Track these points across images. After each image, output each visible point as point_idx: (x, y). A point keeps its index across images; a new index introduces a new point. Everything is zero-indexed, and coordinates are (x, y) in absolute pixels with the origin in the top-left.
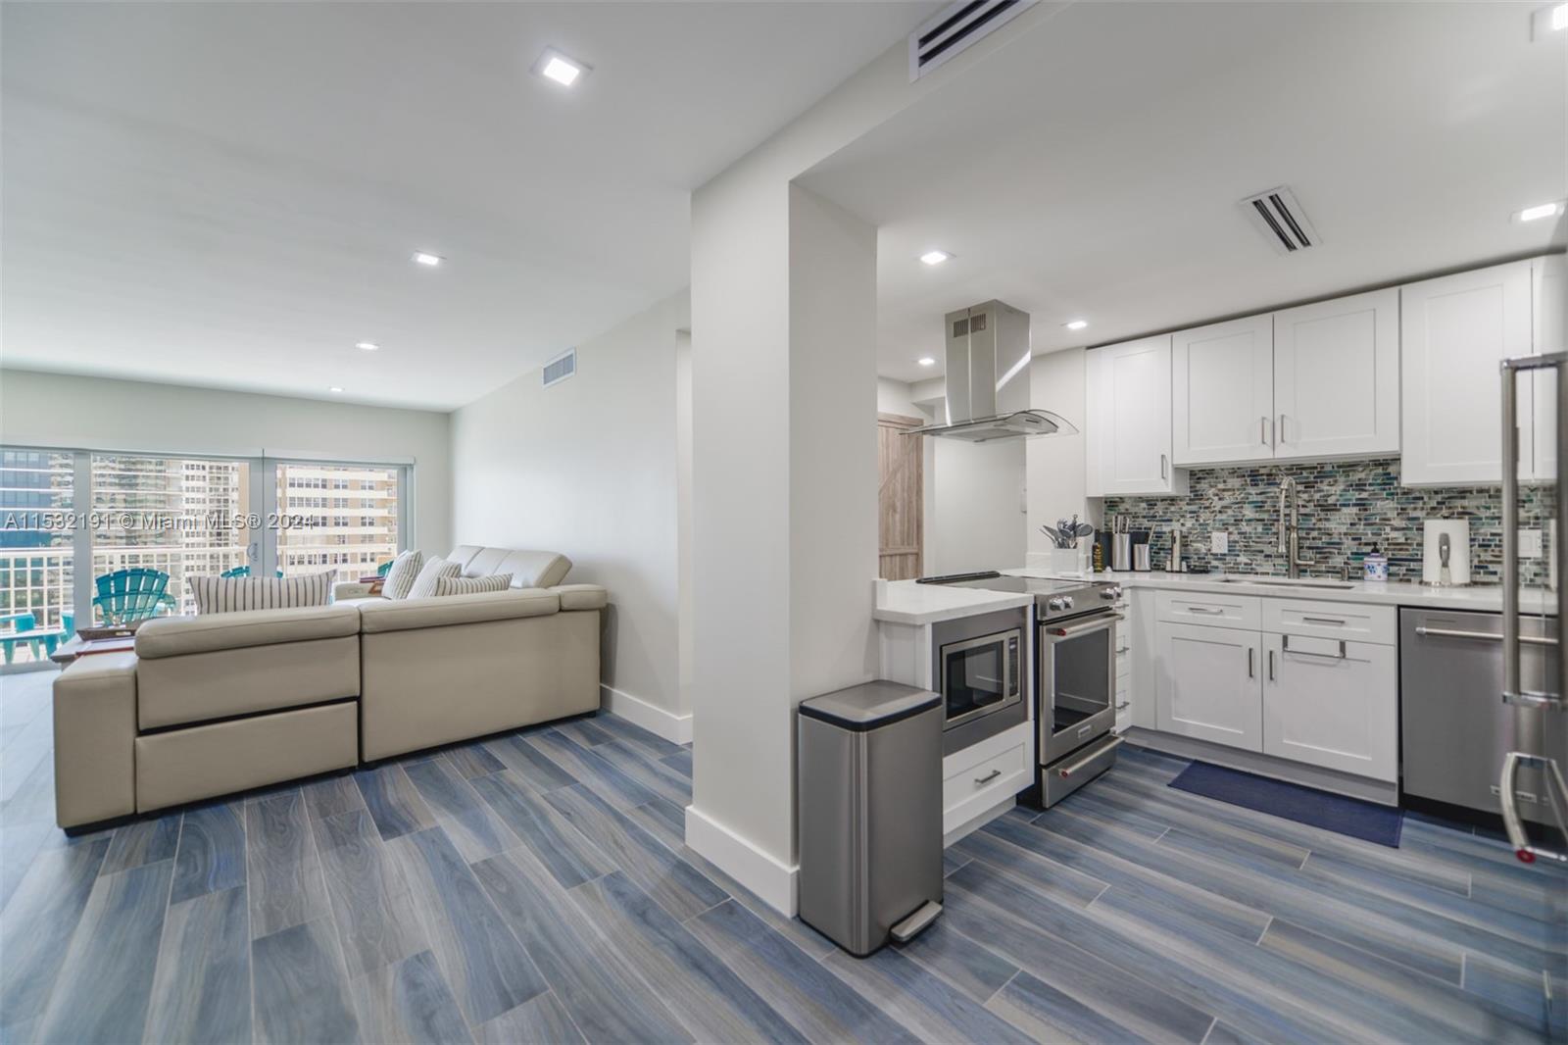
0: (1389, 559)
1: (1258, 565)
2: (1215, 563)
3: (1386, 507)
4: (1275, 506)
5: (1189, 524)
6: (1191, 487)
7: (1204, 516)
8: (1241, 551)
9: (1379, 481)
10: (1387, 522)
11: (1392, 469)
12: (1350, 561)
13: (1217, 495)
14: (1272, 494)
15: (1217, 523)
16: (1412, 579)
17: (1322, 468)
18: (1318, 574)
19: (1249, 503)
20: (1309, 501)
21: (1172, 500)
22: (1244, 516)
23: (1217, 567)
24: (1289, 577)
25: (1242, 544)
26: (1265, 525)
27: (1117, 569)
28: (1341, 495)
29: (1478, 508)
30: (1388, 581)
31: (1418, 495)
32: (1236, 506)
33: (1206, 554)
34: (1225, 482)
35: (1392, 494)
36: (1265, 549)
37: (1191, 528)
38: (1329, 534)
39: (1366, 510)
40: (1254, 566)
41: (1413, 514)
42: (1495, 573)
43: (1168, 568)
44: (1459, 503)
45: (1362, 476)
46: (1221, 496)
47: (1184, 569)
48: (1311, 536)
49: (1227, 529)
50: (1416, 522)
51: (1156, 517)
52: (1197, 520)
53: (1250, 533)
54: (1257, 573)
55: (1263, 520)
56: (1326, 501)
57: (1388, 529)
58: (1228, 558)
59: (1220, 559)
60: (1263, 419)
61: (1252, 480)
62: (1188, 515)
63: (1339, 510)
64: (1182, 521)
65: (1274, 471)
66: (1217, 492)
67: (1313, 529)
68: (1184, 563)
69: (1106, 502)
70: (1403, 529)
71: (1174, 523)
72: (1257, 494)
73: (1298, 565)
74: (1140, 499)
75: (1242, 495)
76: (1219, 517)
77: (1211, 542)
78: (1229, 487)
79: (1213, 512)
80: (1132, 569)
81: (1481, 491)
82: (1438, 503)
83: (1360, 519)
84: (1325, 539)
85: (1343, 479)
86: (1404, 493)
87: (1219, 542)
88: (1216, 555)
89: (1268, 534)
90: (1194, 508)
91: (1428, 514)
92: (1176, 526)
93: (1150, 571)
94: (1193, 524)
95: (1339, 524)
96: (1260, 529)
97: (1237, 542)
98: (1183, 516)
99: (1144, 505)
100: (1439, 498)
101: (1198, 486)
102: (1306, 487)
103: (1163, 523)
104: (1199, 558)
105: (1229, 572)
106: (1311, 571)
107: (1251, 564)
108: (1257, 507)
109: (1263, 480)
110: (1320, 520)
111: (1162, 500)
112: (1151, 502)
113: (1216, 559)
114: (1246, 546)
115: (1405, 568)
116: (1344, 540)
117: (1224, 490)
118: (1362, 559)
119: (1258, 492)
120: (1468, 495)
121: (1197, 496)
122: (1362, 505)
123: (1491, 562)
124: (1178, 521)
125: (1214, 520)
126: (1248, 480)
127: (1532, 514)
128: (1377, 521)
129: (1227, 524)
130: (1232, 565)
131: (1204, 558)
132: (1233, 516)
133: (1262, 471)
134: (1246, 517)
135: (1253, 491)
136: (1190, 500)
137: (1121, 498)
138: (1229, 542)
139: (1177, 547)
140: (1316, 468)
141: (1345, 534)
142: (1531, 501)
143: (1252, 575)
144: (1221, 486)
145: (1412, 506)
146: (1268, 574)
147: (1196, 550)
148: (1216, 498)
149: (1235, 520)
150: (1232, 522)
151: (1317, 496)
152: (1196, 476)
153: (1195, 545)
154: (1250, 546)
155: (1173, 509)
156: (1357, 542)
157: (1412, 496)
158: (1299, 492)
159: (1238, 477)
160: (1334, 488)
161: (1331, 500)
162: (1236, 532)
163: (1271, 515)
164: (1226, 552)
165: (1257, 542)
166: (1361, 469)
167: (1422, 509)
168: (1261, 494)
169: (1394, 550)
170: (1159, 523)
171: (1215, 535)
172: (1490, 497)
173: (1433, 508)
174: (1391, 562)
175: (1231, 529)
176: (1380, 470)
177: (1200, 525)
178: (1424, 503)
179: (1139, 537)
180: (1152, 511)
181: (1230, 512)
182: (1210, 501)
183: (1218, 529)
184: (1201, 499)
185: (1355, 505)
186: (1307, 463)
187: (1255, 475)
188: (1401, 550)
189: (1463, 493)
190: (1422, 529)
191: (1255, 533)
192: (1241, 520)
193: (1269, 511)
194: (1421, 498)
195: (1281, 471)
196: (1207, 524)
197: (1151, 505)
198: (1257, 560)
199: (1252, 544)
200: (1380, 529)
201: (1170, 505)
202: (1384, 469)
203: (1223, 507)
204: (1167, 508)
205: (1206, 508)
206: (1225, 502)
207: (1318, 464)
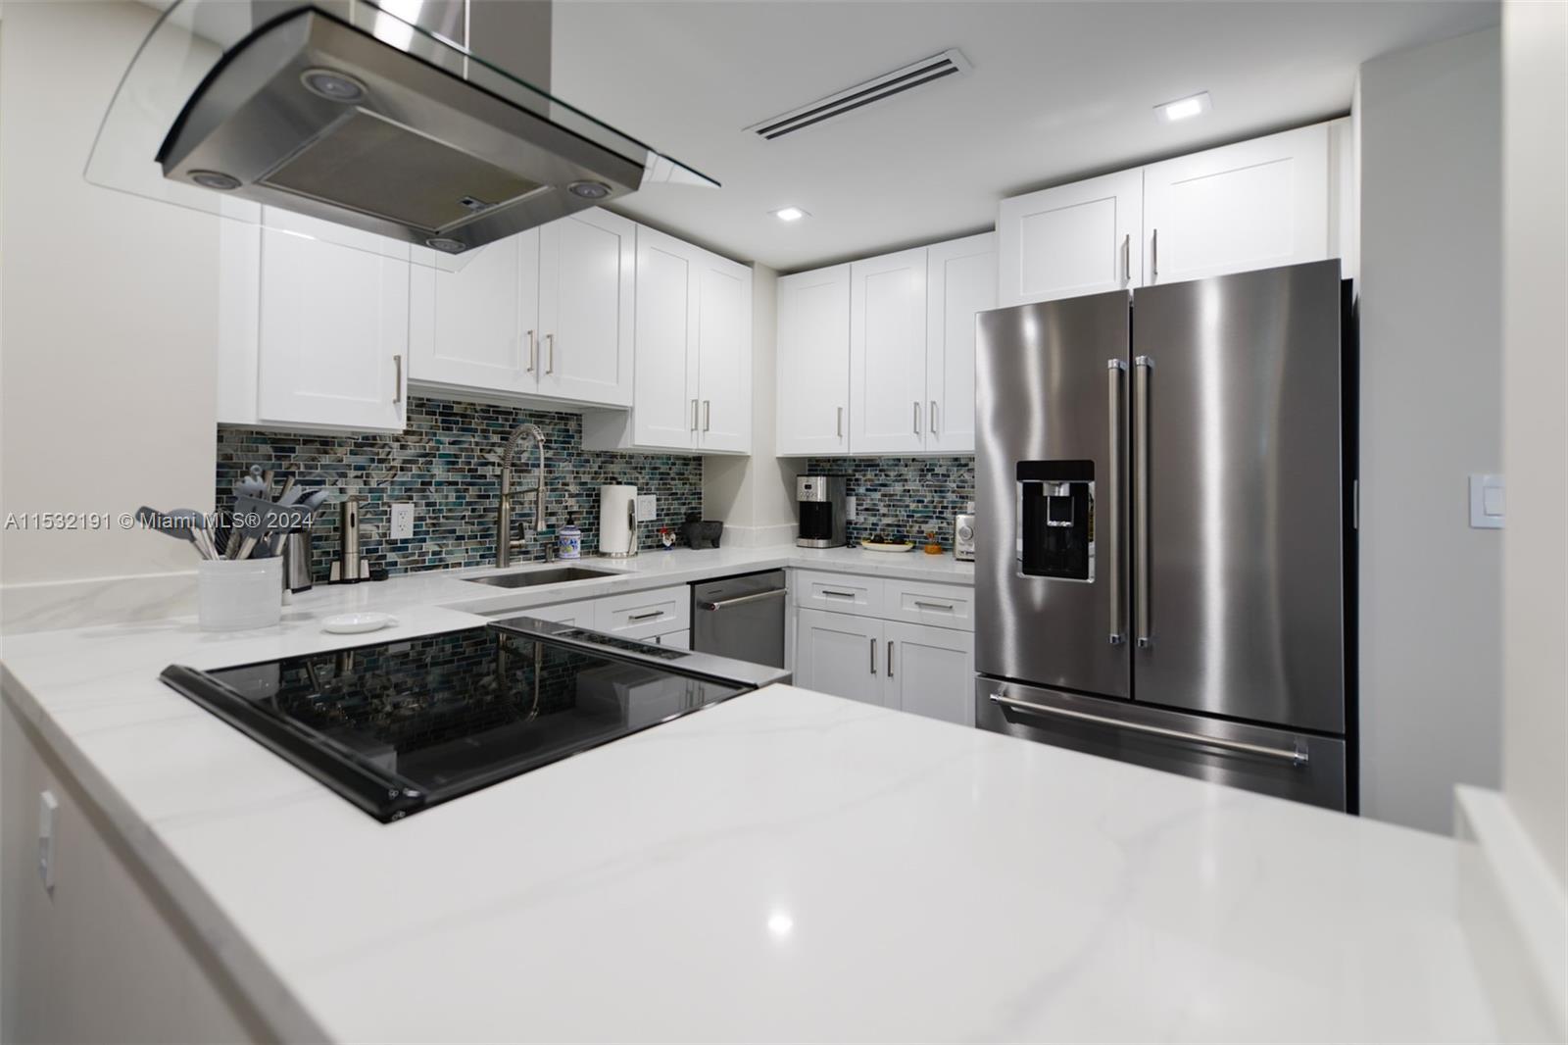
1: (448, 553)
2: (392, 557)
3: (563, 469)
4: (469, 463)
5: (353, 488)
7: (378, 474)
8: (427, 533)
9: (561, 439)
10: (567, 488)
11: (572, 426)
12: (540, 537)
14: (464, 445)
15: (397, 487)
17: (517, 414)
19: (441, 456)
22: (433, 476)
23: (396, 564)
24: (498, 566)
25: (428, 521)
28: (532, 453)
31: (586, 457)
32: (424, 459)
33: (383, 543)
35: (568, 455)
36: (457, 528)
37: (357, 498)
38: (522, 503)
39: (550, 472)
40: (444, 556)
41: (584, 479)
44: (611, 468)
45: (549, 430)
46: (402, 442)
49: (410, 498)
51: (297, 474)
53: (440, 504)
54: (447, 566)
55: (456, 483)
57: (567, 494)
58: (411, 546)
59: (400, 549)
61: (443, 421)
62: (352, 473)
63: (529, 472)
64: (344, 484)
65: (468, 412)
68: (364, 565)
70: (577, 495)
71: (331, 487)
72: (449, 444)
73: (509, 547)
75: (432, 444)
76: (401, 477)
77: (389, 520)
78: (412, 428)
79: (389, 469)
81: (623, 456)
82: (599, 467)
83: (545, 484)
84: (518, 509)
86: (579, 455)
87: (402, 520)
88: (395, 542)
89: (461, 504)
90: (360, 460)
94: (363, 491)
96: (452, 497)
97: (422, 519)
98: (344, 475)
102: (502, 439)
104: (368, 550)
105: (412, 569)
107: (440, 553)
108: (449, 463)
109: (457, 423)
111: (306, 442)
113: (393, 550)
114: (434, 525)
117: (408, 433)
119: (451, 440)
122: (549, 466)
124: (334, 484)
125: (392, 483)
126: (439, 419)
127: (645, 481)
128: (560, 486)
129: (410, 490)
130: (416, 557)
131: (377, 550)
132: (419, 476)
133: (456, 409)
134: (436, 479)
135: (444, 437)
136: (356, 445)
138: (414, 519)
139: (353, 533)
140: (510, 413)
142: (644, 468)
143: (441, 570)
145: (582, 469)
146: (461, 565)
147: (363, 536)
148: (396, 445)
149: (423, 483)
150: (418, 486)
153: (362, 528)
154: (439, 525)
155: (326, 460)
157: (581, 458)
158: (493, 444)
159: (425, 413)
160: (526, 443)
161: (524, 458)
162: (423, 502)
163: (464, 477)
164: (411, 536)
165: (447, 518)
166: (547, 421)
168: (454, 443)
171: (398, 509)
173: (596, 473)
175: (417, 498)
176: (561, 426)
177: (371, 491)
180: (285, 464)
181: (415, 469)
182: (387, 449)
183: (399, 499)
184: (372, 445)
185: (544, 466)
186: (503, 404)
191: (447, 504)
192: (430, 483)
193: (462, 470)
194: (588, 461)
195: (476, 412)
196: (383, 490)
197: (283, 450)
198: (447, 545)
199: (442, 520)
200: (561, 496)
201: (319, 451)
202: (566, 425)
203: (405, 461)
204: (313, 459)
205: (381, 461)
206: (409, 453)
207: (514, 409)
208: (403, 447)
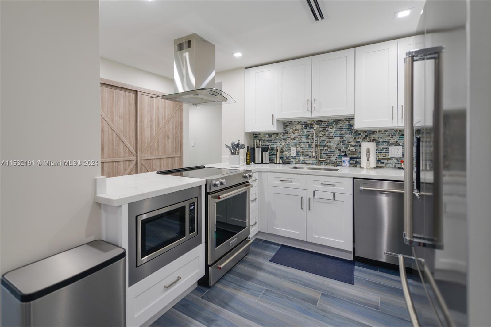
0: (350, 158)
2: (292, 160)
3: (349, 137)
4: (312, 137)
5: (283, 144)
6: (284, 129)
7: (288, 140)
8: (301, 155)
9: (347, 127)
10: (350, 143)
11: (351, 122)
12: (337, 159)
13: (293, 132)
14: (312, 132)
15: (293, 143)
16: (357, 165)
17: (328, 121)
18: (327, 164)
19: (304, 135)
20: (324, 135)
21: (277, 134)
22: (302, 141)
23: (293, 162)
24: (317, 166)
25: (301, 152)
26: (309, 144)
27: (256, 163)
28: (334, 133)
29: (378, 138)
30: (350, 166)
31: (359, 132)
32: (299, 137)
33: (289, 156)
34: (295, 127)
35: (351, 132)
36: (309, 154)
37: (284, 146)
38: (331, 148)
39: (343, 138)
40: (305, 161)
41: (358, 140)
42: (383, 163)
43: (275, 162)
44: (372, 136)
45: (341, 125)
46: (294, 132)
47: (281, 163)
48: (324, 149)
49: (296, 146)
50: (359, 143)
51: (271, 141)
52: (286, 142)
53: (304, 148)
54: (306, 164)
55: (308, 142)
56: (330, 135)
57: (350, 146)
58: (296, 158)
59: (294, 158)
60: (308, 100)
61: (305, 126)
62: (283, 140)
63: (334, 138)
64: (280, 143)
65: (312, 123)
66: (293, 131)
67: (325, 146)
68: (281, 160)
69: (254, 135)
70: (355, 146)
71: (278, 143)
72: (306, 132)
73: (320, 160)
74: (266, 134)
75: (302, 132)
76: (294, 141)
77: (291, 151)
78: (297, 129)
79: (292, 139)
80: (262, 163)
81: (379, 131)
82: (366, 136)
83: (341, 142)
84: (329, 150)
85: (335, 126)
86: (355, 132)
87: (293, 151)
88: (292, 156)
89: (310, 148)
90: (285, 137)
91: (363, 140)
92: (278, 145)
93: (269, 164)
94: (284, 144)
95: (334, 143)
96: (307, 146)
97: (299, 151)
98: (281, 141)
99: (267, 136)
100: (366, 134)
101: (286, 128)
102: (323, 129)
103: (274, 143)
104: (286, 158)
105: (297, 164)
106: (325, 163)
107: (304, 160)
108: (306, 137)
109: (308, 126)
110: (328, 142)
111: (274, 134)
112: (270, 134)
113: (292, 158)
114: (302, 153)
115: (355, 161)
116: (336, 151)
117: (295, 130)
118: (341, 158)
119: (307, 131)
120: (375, 133)
121: (286, 132)
122: (341, 136)
123: (382, 159)
124: (279, 143)
125: (292, 142)
126: (304, 126)
127: (395, 140)
128: (346, 143)
129: (296, 144)
130: (298, 161)
131: (288, 158)
132: (298, 141)
133: (308, 123)
134: (303, 141)
135: (305, 130)
136: (284, 134)
137: (259, 133)
138: (297, 151)
139: (278, 153)
140: (326, 121)
141: (336, 148)
143: (305, 165)
144: (294, 128)
145: (358, 137)
146: (310, 164)
147: (285, 154)
148: (293, 133)
150: (298, 143)
151: (327, 133)
152: (286, 124)
153: (285, 152)
154: (304, 153)
155: (277, 138)
156: (340, 151)
157: (357, 133)
158: (320, 131)
159: (300, 125)
160: (332, 129)
161: (331, 135)
162: (299, 147)
163: (311, 140)
164: (296, 155)
165: (306, 151)
166: (341, 122)
167: (361, 138)
168: (308, 132)
169: (352, 154)
170: (272, 144)
171: (292, 148)
172: (382, 134)
173: (364, 138)
174: (351, 159)
175: (298, 146)
176: (347, 123)
177: (287, 144)
178: (362, 136)
179: (264, 150)
180: (270, 139)
181: (297, 139)
182: (291, 134)
183: (293, 146)
184: (287, 134)
185: (339, 136)
186: (323, 120)
187: (307, 124)
188: (354, 154)
189: (374, 132)
190: (361, 146)
191: (306, 148)
192: (301, 142)
193: (310, 139)
194: (360, 134)
195: (315, 122)
196: (289, 144)
197: (270, 136)
198: (306, 159)
199: (305, 152)
200: (347, 146)
201: (276, 136)
202: (349, 122)
203: (295, 137)
204: (275, 138)
205: (289, 137)
206: (296, 135)
207: (327, 120)
208: (294, 134)
